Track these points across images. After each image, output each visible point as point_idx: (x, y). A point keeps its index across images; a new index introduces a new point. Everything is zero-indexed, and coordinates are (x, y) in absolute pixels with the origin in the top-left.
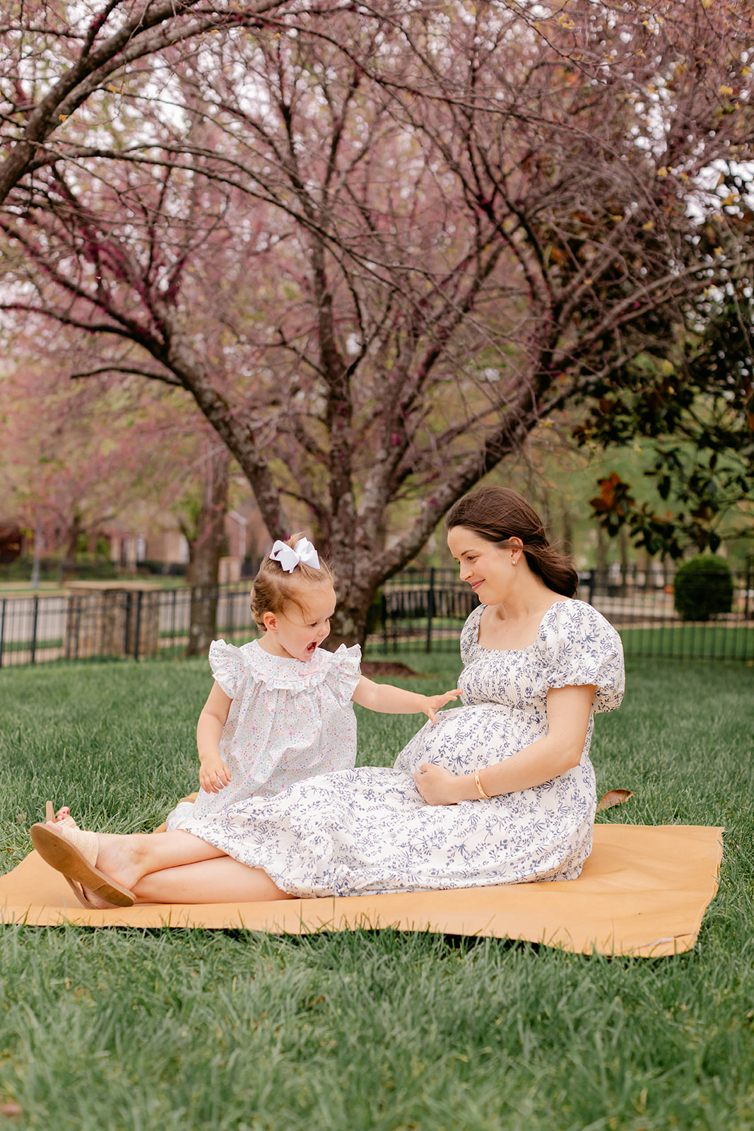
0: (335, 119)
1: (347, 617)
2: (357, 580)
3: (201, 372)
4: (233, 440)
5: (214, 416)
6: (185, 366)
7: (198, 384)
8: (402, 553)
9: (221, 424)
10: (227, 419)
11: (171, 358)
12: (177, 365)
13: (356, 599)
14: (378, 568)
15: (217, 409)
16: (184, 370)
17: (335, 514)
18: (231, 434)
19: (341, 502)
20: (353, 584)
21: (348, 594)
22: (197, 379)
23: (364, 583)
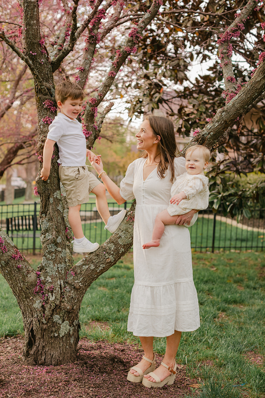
23: (78, 283)
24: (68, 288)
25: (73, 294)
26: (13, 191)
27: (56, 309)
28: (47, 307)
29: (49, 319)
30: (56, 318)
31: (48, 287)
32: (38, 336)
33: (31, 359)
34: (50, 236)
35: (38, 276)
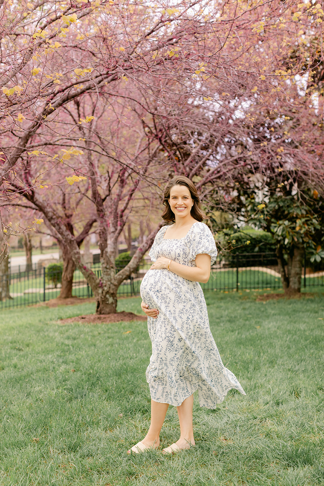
0: (93, 103)
1: (110, 297)
2: (113, 281)
3: (46, 204)
4: (61, 230)
5: (53, 222)
6: (40, 203)
7: (46, 210)
8: (130, 270)
9: (56, 225)
10: (58, 222)
11: (35, 200)
12: (37, 203)
13: (113, 289)
14: (121, 277)
15: (54, 219)
16: (40, 204)
17: (102, 256)
18: (60, 228)
19: (104, 252)
20: (111, 283)
21: (110, 288)
22: (45, 207)
23: (116, 283)
24: (112, 285)
25: (114, 287)
26: (92, 256)
27: (107, 292)
28: (104, 292)
29: (105, 297)
30: (108, 296)
31: (104, 285)
32: (101, 303)
33: (99, 313)
34: (104, 265)
35: (100, 281)
